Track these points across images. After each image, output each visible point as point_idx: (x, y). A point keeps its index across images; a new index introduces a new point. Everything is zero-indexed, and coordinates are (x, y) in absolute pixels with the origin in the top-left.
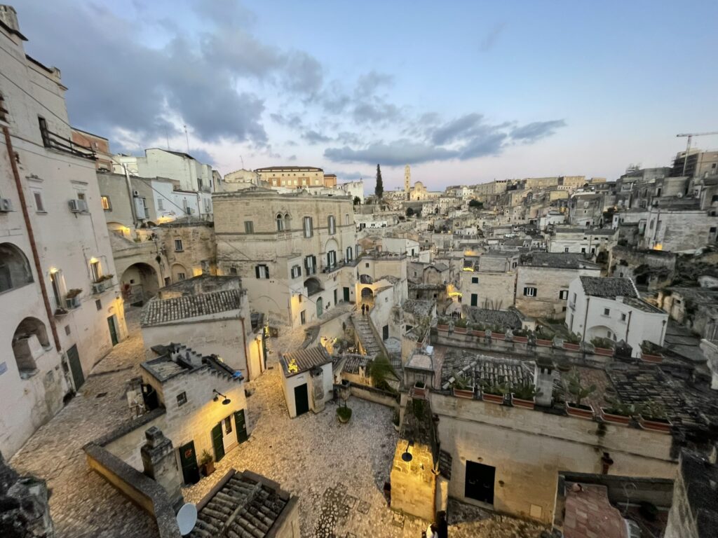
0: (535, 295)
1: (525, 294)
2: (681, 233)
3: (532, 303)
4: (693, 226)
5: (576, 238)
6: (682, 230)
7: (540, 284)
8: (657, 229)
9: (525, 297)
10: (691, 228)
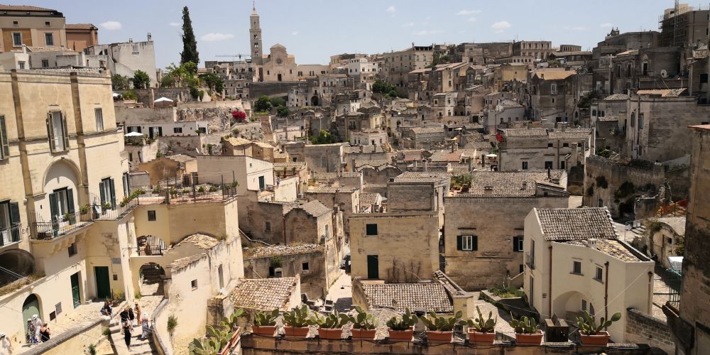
0: (475, 248)
1: (459, 247)
2: (668, 132)
3: (471, 264)
4: (681, 121)
5: (537, 144)
6: (670, 128)
7: (482, 228)
8: (640, 127)
9: (460, 253)
10: (679, 125)
